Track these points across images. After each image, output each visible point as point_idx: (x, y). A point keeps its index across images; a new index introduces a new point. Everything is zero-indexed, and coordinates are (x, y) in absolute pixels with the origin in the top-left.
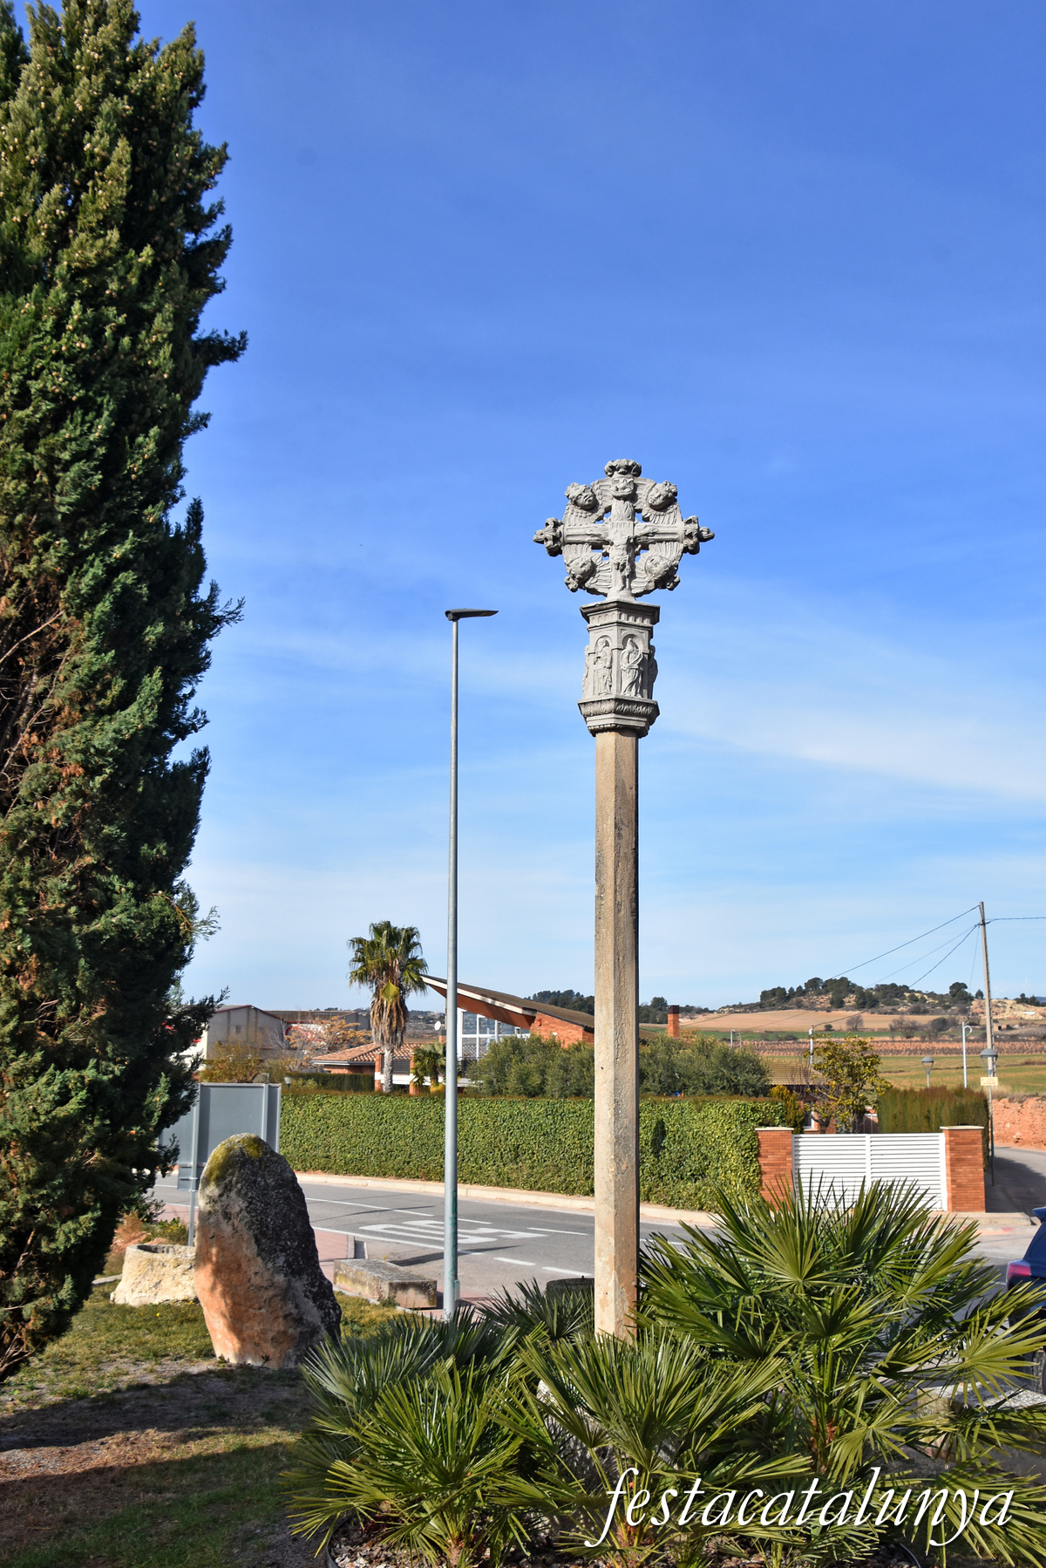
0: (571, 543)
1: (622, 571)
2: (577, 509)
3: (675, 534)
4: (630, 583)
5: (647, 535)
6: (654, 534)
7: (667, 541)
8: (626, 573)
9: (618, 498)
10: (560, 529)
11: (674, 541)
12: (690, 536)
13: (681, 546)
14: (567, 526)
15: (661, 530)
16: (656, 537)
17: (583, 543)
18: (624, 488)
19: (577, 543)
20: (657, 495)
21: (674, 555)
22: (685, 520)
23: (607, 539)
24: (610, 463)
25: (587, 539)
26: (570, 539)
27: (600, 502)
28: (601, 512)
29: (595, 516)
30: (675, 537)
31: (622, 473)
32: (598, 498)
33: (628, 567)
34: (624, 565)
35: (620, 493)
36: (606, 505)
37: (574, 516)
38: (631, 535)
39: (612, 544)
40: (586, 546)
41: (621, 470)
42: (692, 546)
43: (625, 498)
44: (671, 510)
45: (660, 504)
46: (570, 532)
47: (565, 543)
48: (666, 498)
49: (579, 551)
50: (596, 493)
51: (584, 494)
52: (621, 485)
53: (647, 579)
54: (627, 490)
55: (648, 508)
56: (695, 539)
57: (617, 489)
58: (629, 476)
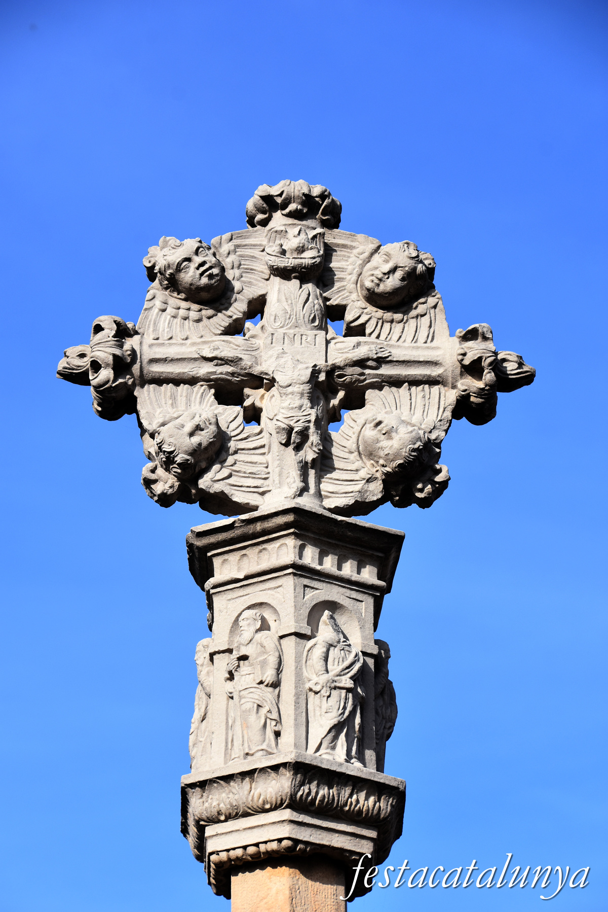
0: (159, 381)
1: (298, 448)
2: (175, 301)
3: (435, 364)
4: (318, 482)
5: (361, 363)
6: (381, 361)
7: (415, 382)
8: (309, 454)
9: (284, 273)
10: (130, 343)
11: (432, 382)
12: (474, 369)
13: (451, 396)
14: (148, 339)
15: (398, 354)
16: (385, 370)
17: (192, 381)
18: (301, 250)
19: (177, 381)
20: (386, 268)
21: (432, 417)
22: (460, 332)
23: (256, 370)
24: (264, 189)
25: (205, 369)
26: (157, 369)
27: (237, 285)
28: (238, 308)
29: (222, 320)
30: (434, 372)
31: (293, 215)
32: (229, 274)
33: (314, 438)
34: (304, 435)
35: (289, 261)
36: (253, 292)
37: (167, 316)
38: (321, 363)
39: (273, 381)
40: (199, 389)
41: (293, 207)
42: (480, 393)
43: (303, 274)
44: (421, 309)
45: (396, 291)
46: (159, 353)
47: (144, 381)
48: (411, 276)
49: (181, 400)
50: (227, 262)
51: (198, 260)
52: (292, 242)
53: (363, 474)
54: (308, 254)
55: (363, 303)
56: (489, 376)
57: (284, 252)
58: (310, 223)
